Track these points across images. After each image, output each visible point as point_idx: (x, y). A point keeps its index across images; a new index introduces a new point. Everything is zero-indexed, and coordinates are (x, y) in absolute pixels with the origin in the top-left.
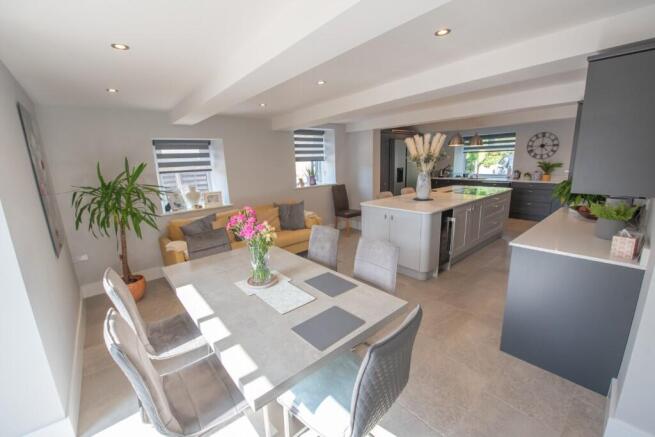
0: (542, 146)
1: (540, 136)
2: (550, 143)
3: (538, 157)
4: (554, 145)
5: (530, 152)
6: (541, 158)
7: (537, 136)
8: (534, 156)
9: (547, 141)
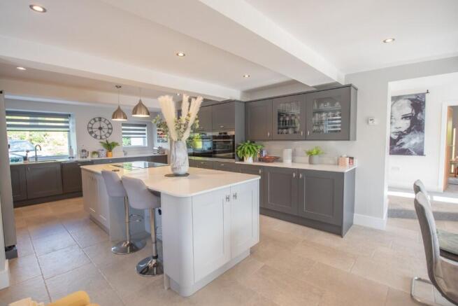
0: (100, 128)
1: (97, 119)
2: (106, 127)
3: (99, 137)
4: (109, 129)
5: (91, 133)
6: (101, 138)
7: (94, 119)
8: (96, 137)
9: (103, 125)
